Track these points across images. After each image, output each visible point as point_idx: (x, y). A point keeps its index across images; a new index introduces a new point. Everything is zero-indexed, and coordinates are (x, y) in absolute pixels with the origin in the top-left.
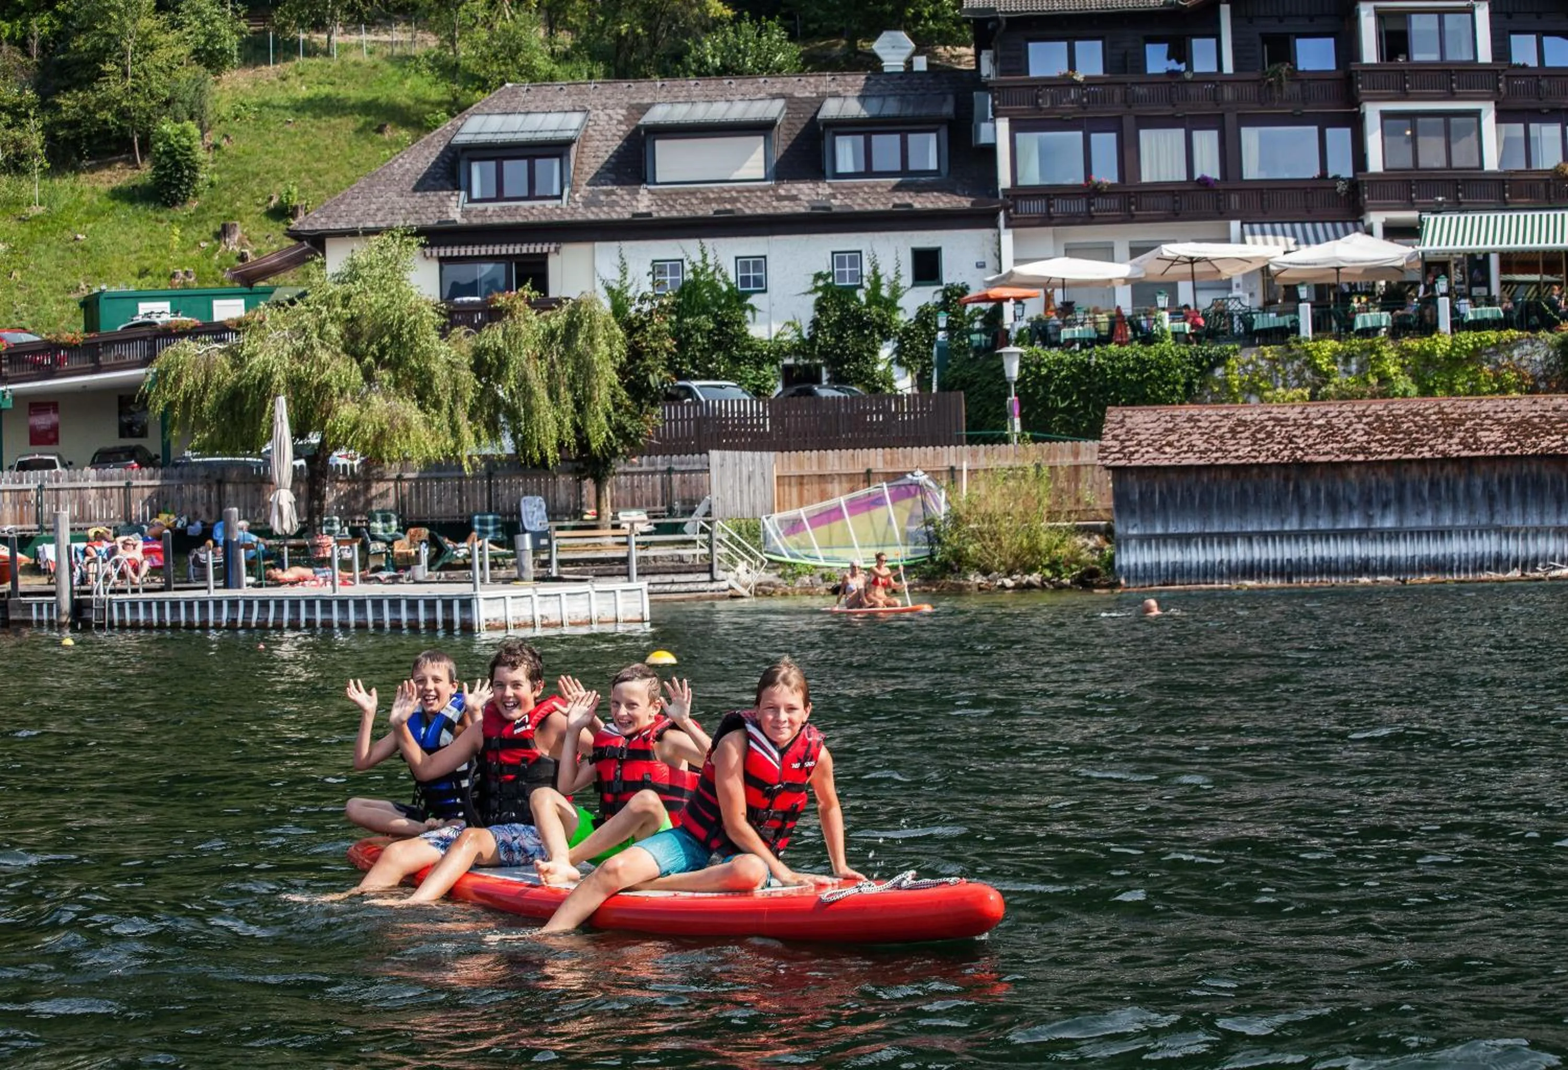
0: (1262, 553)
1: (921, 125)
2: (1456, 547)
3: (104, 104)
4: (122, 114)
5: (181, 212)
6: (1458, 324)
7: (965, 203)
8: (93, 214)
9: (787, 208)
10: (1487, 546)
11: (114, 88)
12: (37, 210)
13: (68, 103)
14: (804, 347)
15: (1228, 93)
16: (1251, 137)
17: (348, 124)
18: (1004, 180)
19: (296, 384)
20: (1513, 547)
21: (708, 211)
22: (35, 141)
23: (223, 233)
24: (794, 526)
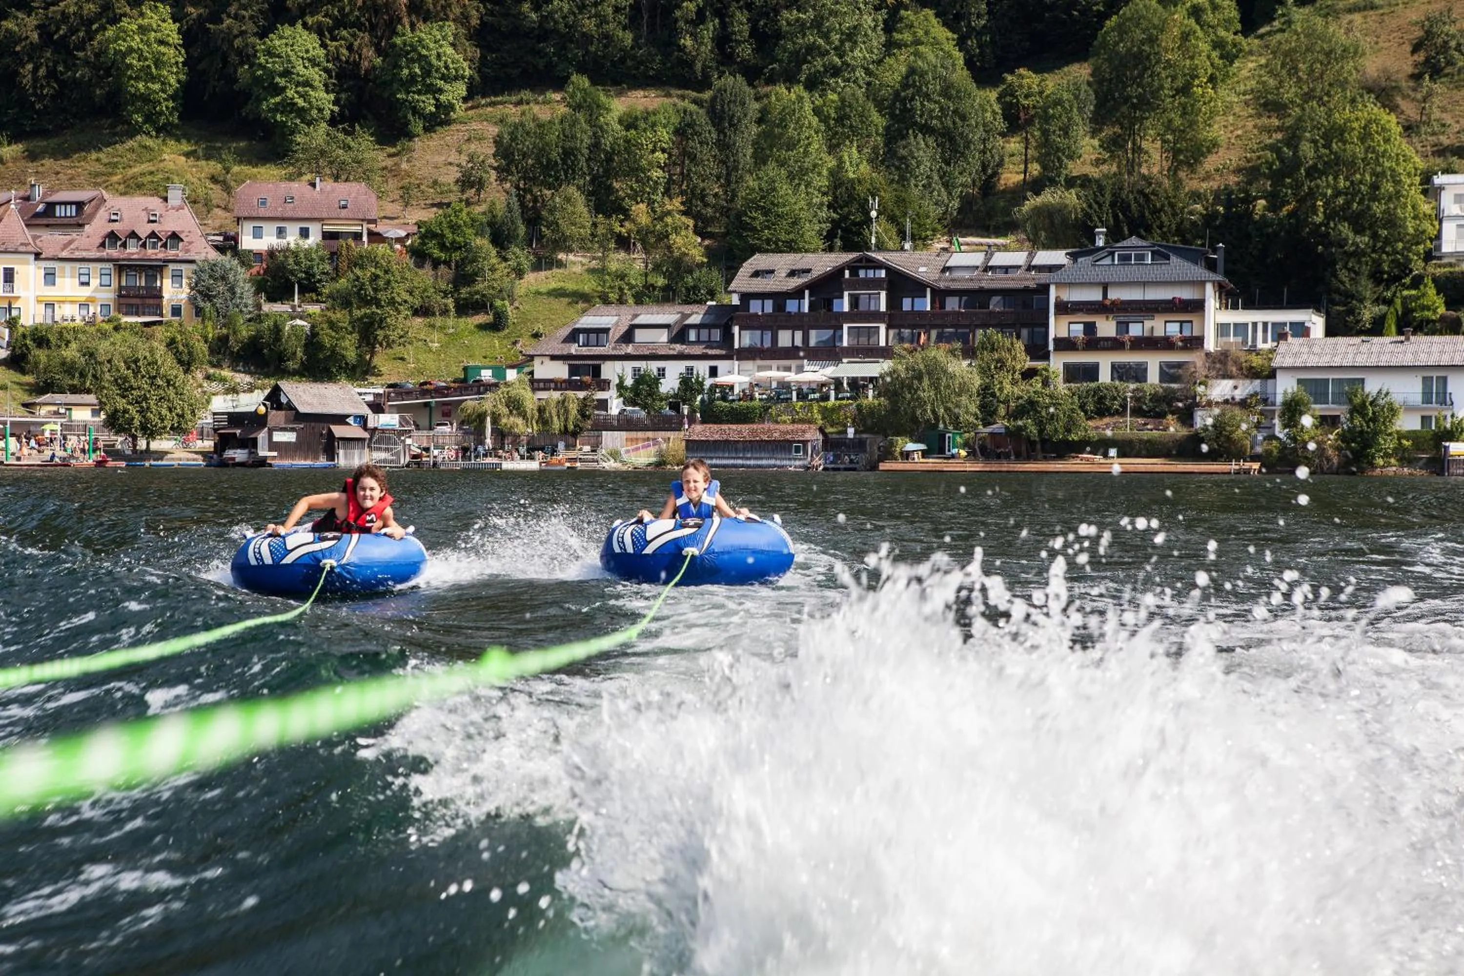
0: (718, 462)
1: (715, 326)
2: (764, 462)
3: (477, 293)
4: (484, 296)
5: (502, 334)
6: (837, 398)
7: (724, 352)
8: (471, 333)
9: (671, 352)
10: (772, 462)
11: (480, 286)
12: (451, 331)
13: (464, 291)
14: (675, 396)
15: (806, 319)
16: (813, 333)
17: (566, 300)
18: (736, 346)
19: (493, 413)
20: (778, 463)
21: (647, 353)
22: (451, 305)
23: (515, 343)
24: (628, 451)
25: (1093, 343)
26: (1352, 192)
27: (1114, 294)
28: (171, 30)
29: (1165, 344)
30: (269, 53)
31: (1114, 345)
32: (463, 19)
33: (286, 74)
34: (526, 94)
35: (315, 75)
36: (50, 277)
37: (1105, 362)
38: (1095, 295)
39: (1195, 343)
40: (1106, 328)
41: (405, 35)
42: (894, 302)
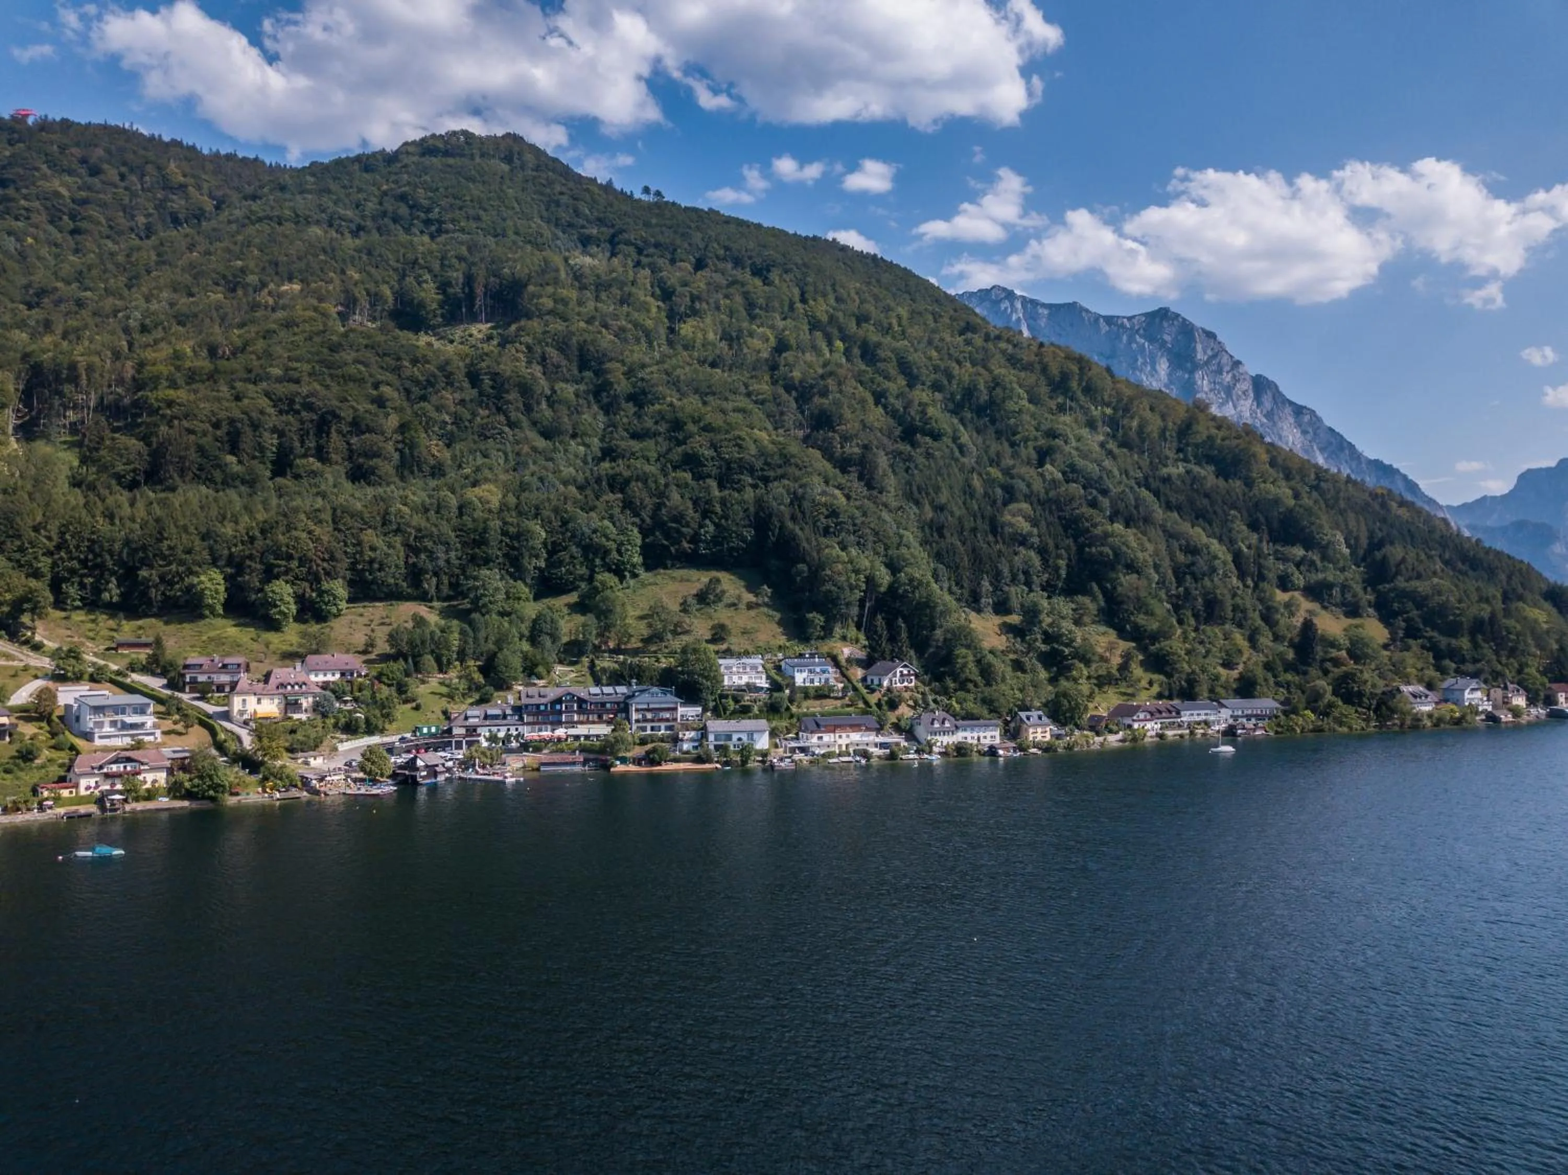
1: (516, 715)
3: (409, 697)
7: (521, 723)
9: (502, 724)
11: (409, 695)
13: (404, 696)
14: (504, 738)
18: (525, 721)
21: (494, 724)
25: (645, 720)
26: (705, 669)
27: (651, 706)
28: (219, 578)
29: (667, 720)
30: (273, 592)
31: (652, 721)
32: (344, 578)
33: (281, 600)
34: (366, 604)
35: (292, 600)
36: (259, 701)
37: (649, 726)
38: (645, 706)
39: (675, 720)
40: (649, 716)
41: (325, 586)
42: (580, 707)
